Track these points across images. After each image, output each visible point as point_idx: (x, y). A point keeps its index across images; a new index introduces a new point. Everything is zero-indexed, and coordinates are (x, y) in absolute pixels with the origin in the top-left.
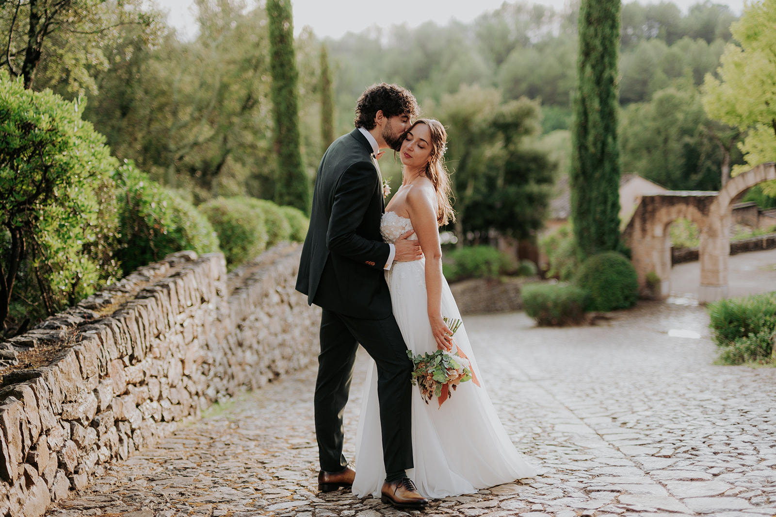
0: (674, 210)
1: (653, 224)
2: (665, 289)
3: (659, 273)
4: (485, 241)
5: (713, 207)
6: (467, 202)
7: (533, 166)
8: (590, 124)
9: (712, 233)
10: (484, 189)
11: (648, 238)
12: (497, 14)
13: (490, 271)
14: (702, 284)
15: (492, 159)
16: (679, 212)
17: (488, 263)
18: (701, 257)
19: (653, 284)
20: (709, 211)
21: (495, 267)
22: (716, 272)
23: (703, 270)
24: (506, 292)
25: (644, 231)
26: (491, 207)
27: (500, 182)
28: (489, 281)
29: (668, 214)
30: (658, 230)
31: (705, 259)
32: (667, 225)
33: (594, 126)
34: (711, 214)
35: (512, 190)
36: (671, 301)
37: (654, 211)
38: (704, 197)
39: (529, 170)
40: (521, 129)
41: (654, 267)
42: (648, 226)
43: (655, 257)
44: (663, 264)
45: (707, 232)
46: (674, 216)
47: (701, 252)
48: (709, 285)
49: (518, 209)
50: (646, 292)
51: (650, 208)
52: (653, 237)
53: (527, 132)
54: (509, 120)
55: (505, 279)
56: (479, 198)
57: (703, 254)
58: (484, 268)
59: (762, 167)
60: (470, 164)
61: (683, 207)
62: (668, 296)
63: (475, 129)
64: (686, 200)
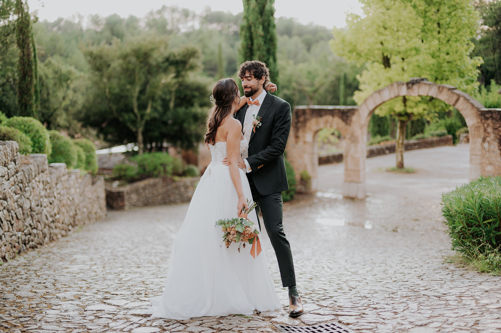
0: (322, 120)
1: (304, 131)
2: (314, 185)
3: (310, 172)
4: (160, 149)
5: (354, 118)
6: (147, 118)
7: (197, 94)
8: (255, 47)
9: (354, 140)
10: (160, 109)
11: (300, 143)
12: (159, 12)
13: (165, 171)
14: (346, 181)
15: (167, 85)
16: (327, 122)
17: (164, 165)
18: (344, 159)
19: (305, 181)
20: (351, 121)
21: (169, 169)
22: (357, 171)
23: (346, 170)
24: (177, 188)
25: (297, 137)
26: (165, 123)
27: (172, 105)
28: (164, 179)
29: (317, 124)
30: (308, 137)
31: (348, 160)
32: (316, 132)
33: (259, 49)
34: (352, 124)
35: (181, 110)
36: (319, 194)
37: (305, 121)
38: (347, 109)
39: (194, 97)
40: (188, 66)
41: (305, 166)
42: (300, 134)
43: (307, 159)
44: (313, 165)
45: (349, 139)
46: (322, 126)
47: (344, 155)
48: (351, 182)
49: (186, 125)
50: (299, 187)
51: (302, 119)
52: (305, 142)
53: (192, 68)
54: (178, 58)
55: (177, 178)
56: (156, 115)
57: (346, 156)
58: (161, 169)
59: (395, 85)
60: (148, 89)
61: (329, 118)
62: (316, 191)
63: (152, 62)
64: (332, 113)
